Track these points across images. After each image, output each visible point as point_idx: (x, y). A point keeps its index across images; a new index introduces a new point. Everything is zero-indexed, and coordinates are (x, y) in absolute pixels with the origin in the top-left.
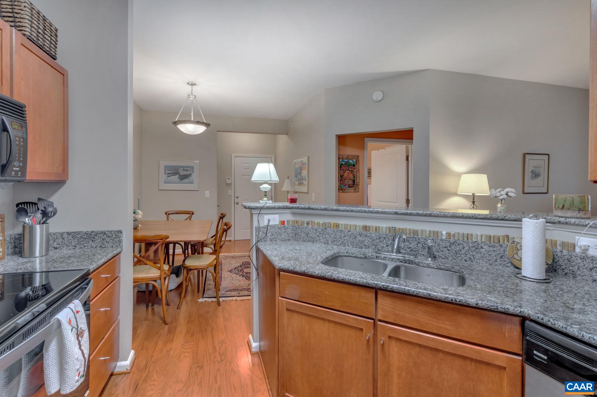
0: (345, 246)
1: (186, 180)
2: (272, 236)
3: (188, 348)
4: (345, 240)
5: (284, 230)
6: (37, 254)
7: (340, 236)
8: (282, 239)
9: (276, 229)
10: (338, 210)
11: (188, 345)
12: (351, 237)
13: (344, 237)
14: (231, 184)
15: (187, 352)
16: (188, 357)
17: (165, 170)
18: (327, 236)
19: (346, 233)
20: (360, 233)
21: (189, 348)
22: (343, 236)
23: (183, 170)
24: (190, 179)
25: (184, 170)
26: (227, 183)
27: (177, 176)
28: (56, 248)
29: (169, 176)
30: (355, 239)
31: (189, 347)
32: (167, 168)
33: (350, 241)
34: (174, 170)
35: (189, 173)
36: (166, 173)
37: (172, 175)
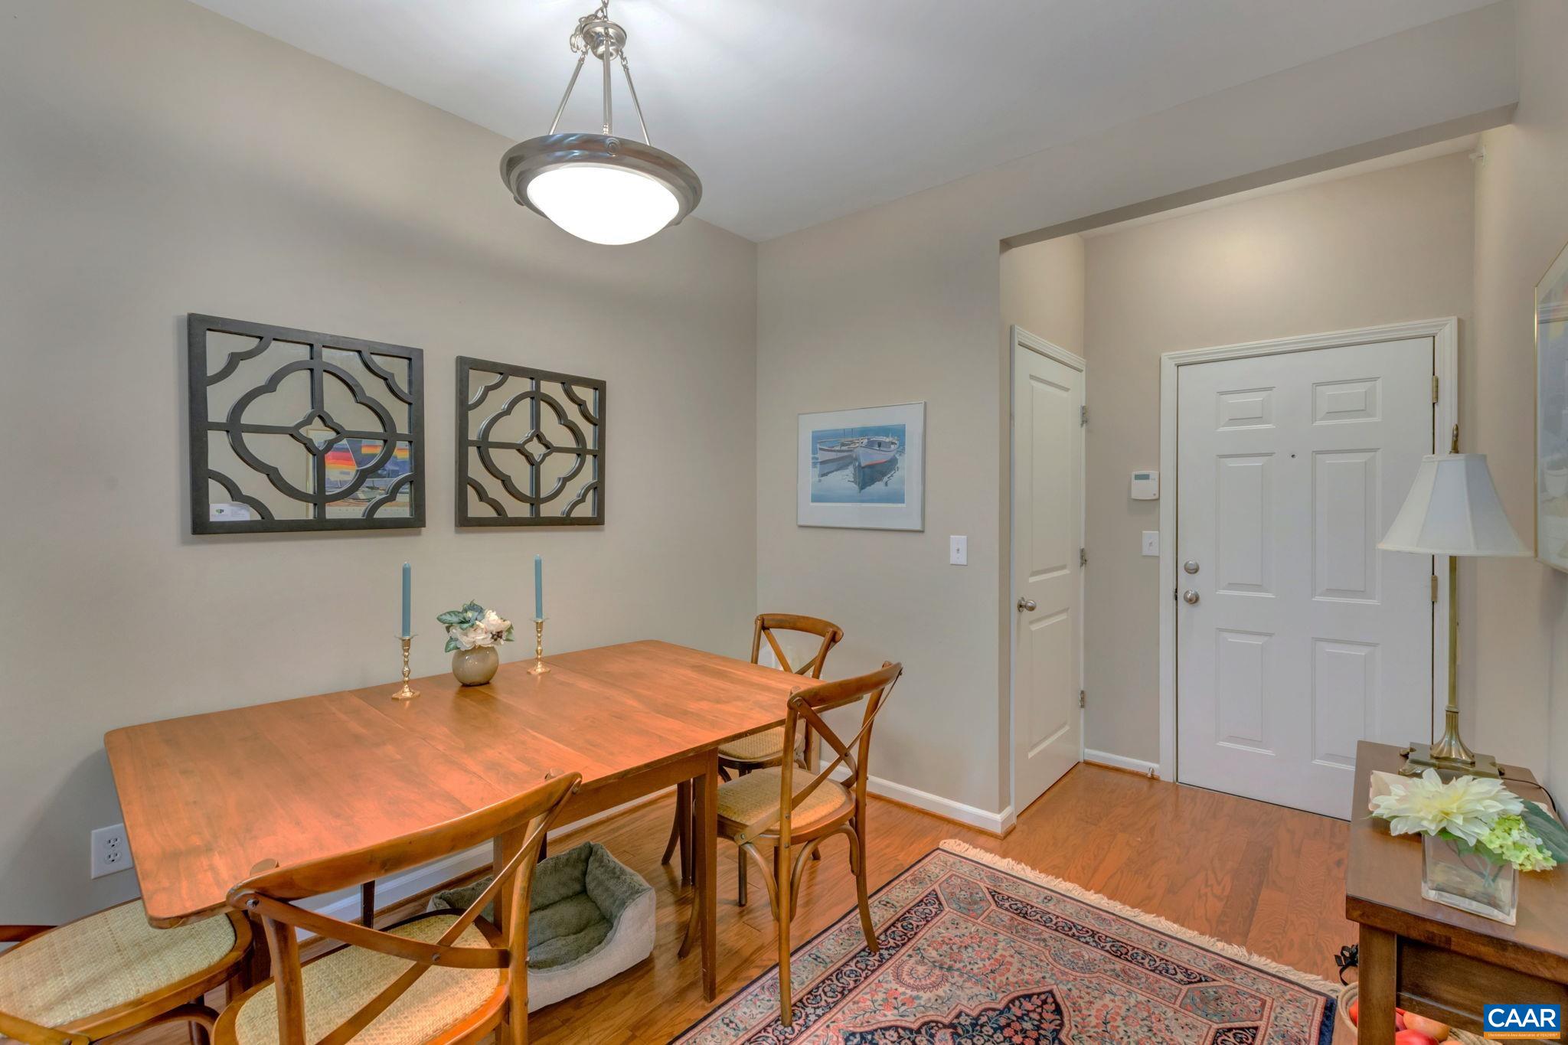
14: (1158, 500)
17: (814, 452)
23: (866, 447)
25: (870, 444)
26: (1135, 499)
27: (849, 472)
29: (826, 471)
32: (819, 438)
34: (838, 448)
35: (890, 455)
36: (817, 459)
37: (833, 466)
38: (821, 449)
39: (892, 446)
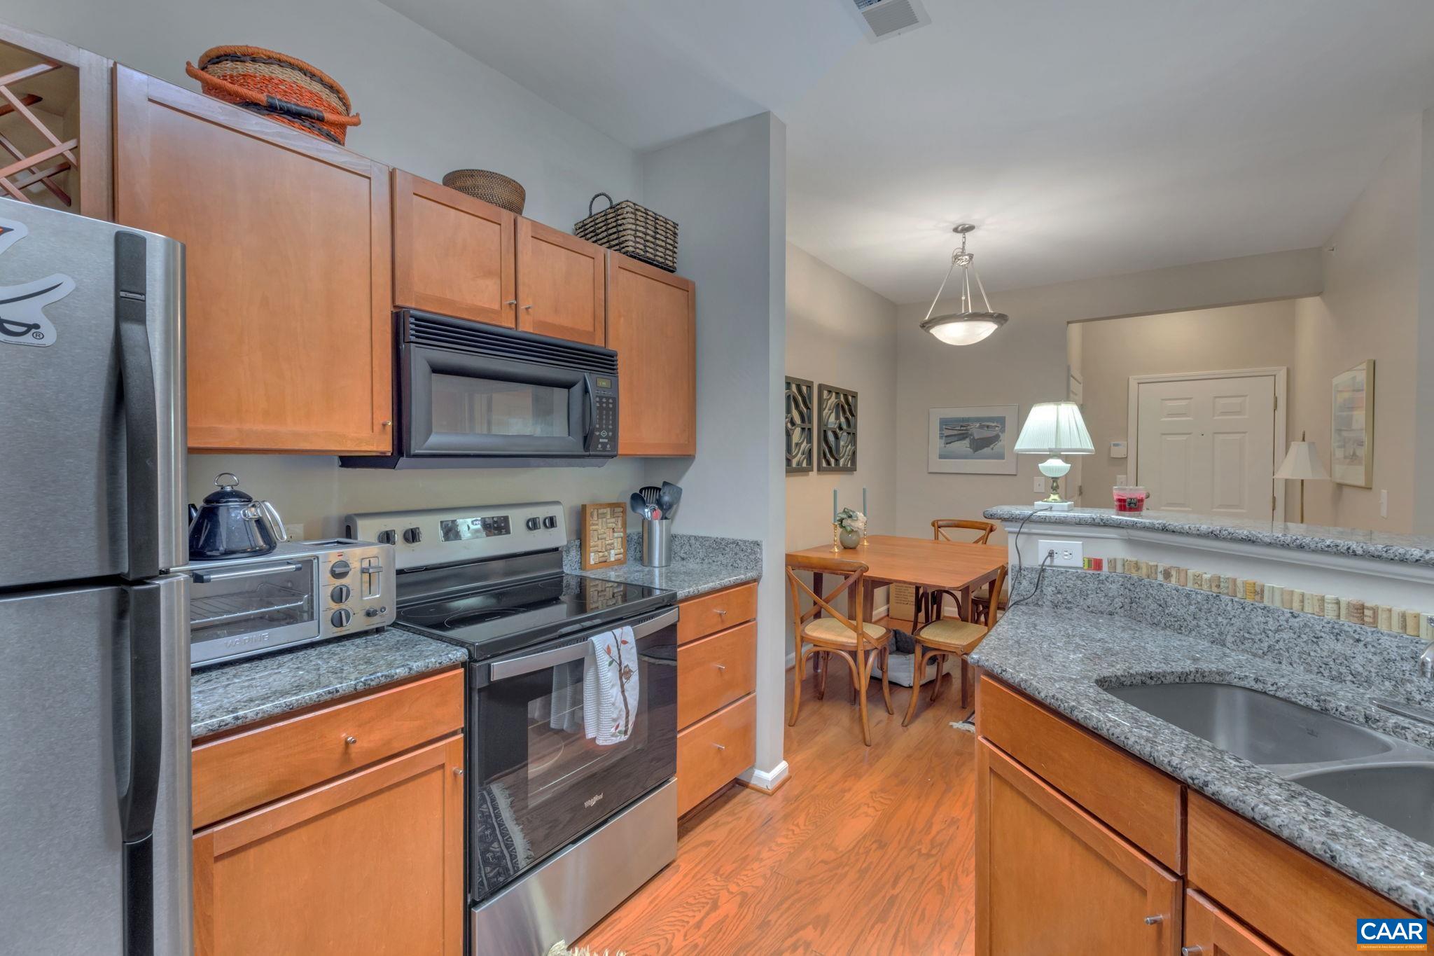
0: (1280, 663)
1: (986, 450)
2: (1059, 596)
3: (880, 801)
4: (1281, 643)
5: (1096, 583)
6: (656, 563)
7: (1262, 626)
8: (1089, 607)
9: (1070, 579)
10: (1254, 542)
11: (881, 797)
12: (1303, 636)
13: (1277, 631)
14: (1127, 458)
15: (874, 807)
16: (870, 816)
17: (941, 429)
18: (1220, 619)
19: (1282, 618)
20: (1333, 628)
21: (882, 803)
22: (1273, 629)
23: (979, 428)
24: (997, 447)
25: (981, 427)
26: (1112, 456)
27: (966, 442)
28: (683, 559)
29: (949, 441)
30: (1317, 643)
31: (882, 800)
32: (945, 423)
33: (1298, 649)
34: (959, 428)
35: (994, 433)
36: (943, 434)
37: (956, 438)
38: (946, 429)
39: (997, 428)
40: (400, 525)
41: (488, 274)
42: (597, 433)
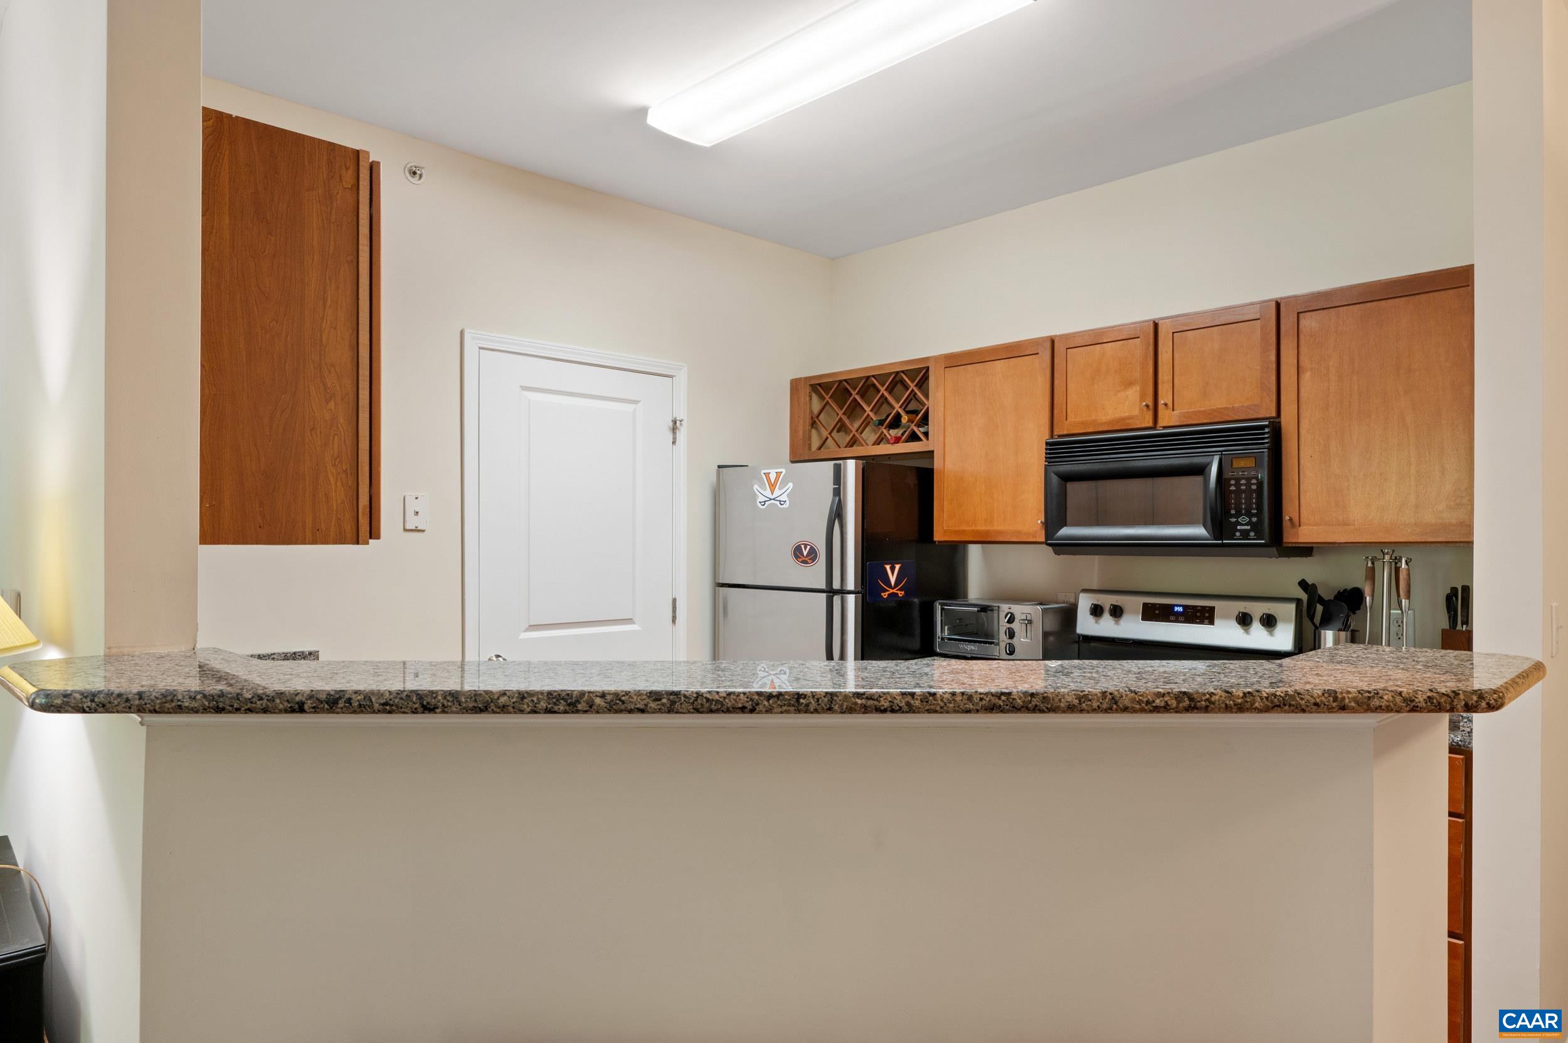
40: (1107, 601)
41: (1130, 384)
42: (1234, 520)
